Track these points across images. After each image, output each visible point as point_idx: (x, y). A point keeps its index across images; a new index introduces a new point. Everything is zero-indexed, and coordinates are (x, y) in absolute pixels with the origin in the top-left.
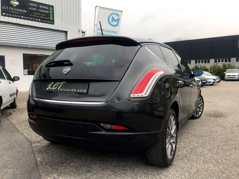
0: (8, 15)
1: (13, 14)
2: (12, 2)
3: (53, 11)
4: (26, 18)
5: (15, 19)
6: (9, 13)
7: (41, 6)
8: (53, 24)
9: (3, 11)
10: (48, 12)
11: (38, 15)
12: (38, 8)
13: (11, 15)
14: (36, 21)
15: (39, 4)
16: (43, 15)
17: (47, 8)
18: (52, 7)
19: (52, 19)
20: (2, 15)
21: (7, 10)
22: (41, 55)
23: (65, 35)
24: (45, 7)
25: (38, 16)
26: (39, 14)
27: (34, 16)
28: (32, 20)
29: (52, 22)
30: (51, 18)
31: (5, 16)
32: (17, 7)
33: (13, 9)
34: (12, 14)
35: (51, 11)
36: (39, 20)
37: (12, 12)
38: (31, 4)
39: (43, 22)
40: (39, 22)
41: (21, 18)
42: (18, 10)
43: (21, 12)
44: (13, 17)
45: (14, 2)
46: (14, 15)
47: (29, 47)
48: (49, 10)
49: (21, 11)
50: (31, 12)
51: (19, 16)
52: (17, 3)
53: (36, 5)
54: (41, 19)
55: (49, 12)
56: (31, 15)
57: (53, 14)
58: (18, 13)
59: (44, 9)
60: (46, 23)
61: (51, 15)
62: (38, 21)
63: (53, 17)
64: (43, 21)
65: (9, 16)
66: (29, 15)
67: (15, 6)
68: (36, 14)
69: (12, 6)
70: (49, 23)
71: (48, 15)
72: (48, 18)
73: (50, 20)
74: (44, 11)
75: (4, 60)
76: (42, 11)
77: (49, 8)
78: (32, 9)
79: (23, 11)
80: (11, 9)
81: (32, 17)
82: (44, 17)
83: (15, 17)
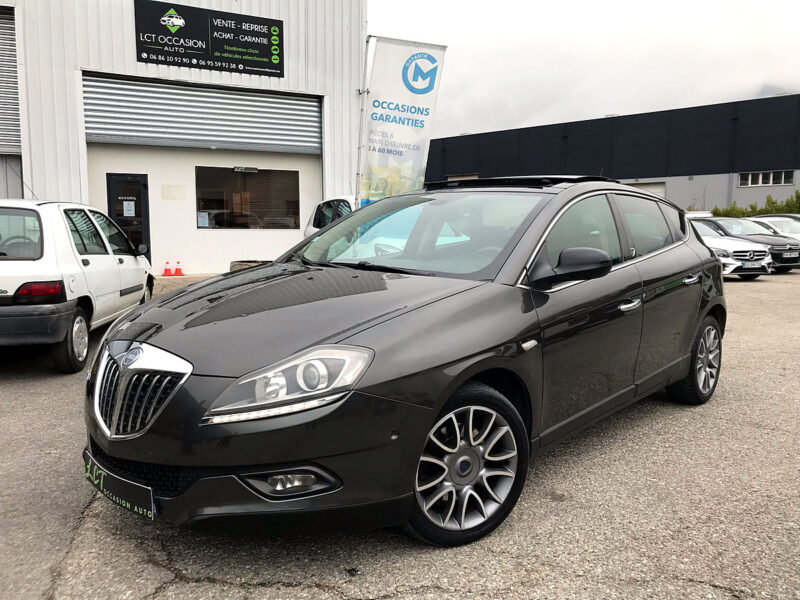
0: (155, 57)
1: (169, 54)
2: (166, 18)
3: (281, 36)
4: (203, 63)
5: (173, 68)
6: (157, 52)
7: (245, 26)
8: (281, 75)
9: (141, 47)
10: (265, 41)
11: (239, 53)
12: (238, 31)
13: (163, 58)
14: (231, 70)
15: (239, 19)
16: (251, 51)
17: (265, 30)
18: (279, 24)
19: (276, 62)
20: (140, 59)
21: (152, 43)
22: (246, 168)
23: (316, 109)
24: (257, 28)
25: (237, 56)
26: (240, 50)
27: (226, 55)
28: (221, 69)
29: (278, 71)
30: (274, 57)
31: (147, 61)
32: (181, 33)
34: (165, 54)
35: (276, 38)
36: (241, 67)
37: (166, 48)
38: (218, 22)
39: (251, 72)
40: (241, 72)
41: (190, 65)
42: (182, 41)
43: (191, 48)
44: (169, 64)
45: (172, 20)
46: (169, 59)
47: (213, 147)
48: (269, 36)
49: (191, 43)
50: (219, 44)
51: (184, 60)
52: (180, 22)
53: (232, 24)
54: (246, 63)
55: (269, 41)
56: (217, 54)
57: (281, 45)
58: (181, 50)
59: (253, 33)
60: (260, 73)
61: (276, 50)
62: (237, 70)
63: (281, 55)
64: (251, 68)
65: (157, 62)
66: (212, 56)
67: (173, 30)
68: (232, 49)
69: (165, 31)
70: (269, 74)
71: (265, 50)
72: (265, 60)
73: (270, 65)
74: (255, 40)
75: (146, 186)
76: (248, 39)
77: (269, 30)
78: (221, 35)
79: (195, 44)
80: (162, 39)
81: (221, 59)
82: (255, 58)
83: (173, 64)
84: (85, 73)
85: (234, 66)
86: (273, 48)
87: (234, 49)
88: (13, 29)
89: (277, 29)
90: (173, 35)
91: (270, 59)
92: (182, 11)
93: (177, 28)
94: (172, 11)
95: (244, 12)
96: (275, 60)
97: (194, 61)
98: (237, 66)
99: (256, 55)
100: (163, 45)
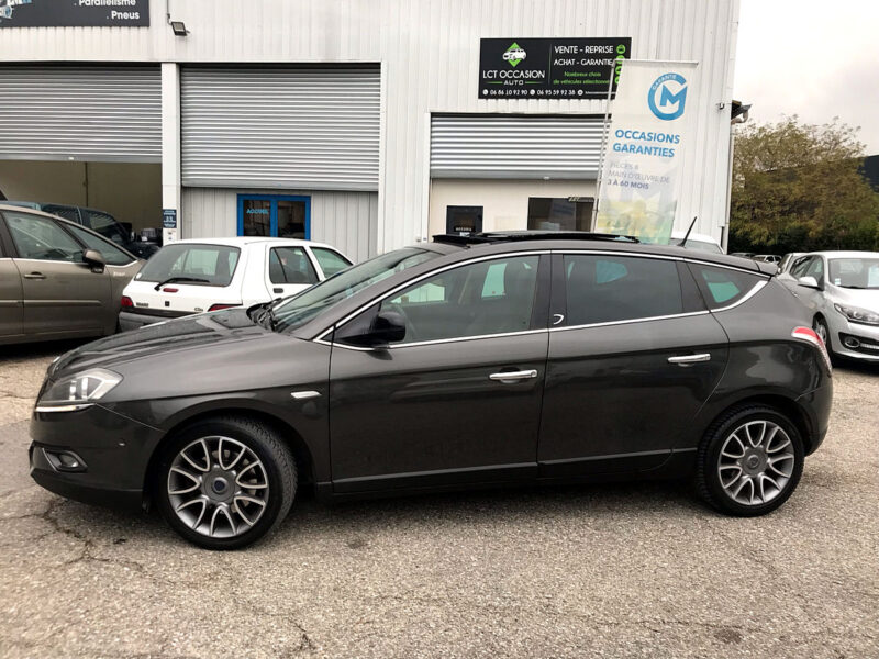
0: (495, 93)
1: (509, 87)
2: (508, 54)
3: (627, 54)
4: (542, 93)
5: (512, 101)
6: (497, 88)
7: (588, 49)
9: (483, 84)
10: (608, 62)
11: (579, 78)
12: (581, 56)
13: (502, 93)
14: (569, 97)
15: (582, 42)
16: (593, 74)
17: (610, 50)
18: (627, 42)
20: (481, 96)
21: (493, 79)
22: (582, 198)
24: (600, 49)
25: (577, 82)
26: (581, 75)
27: (564, 82)
28: (559, 97)
31: (488, 97)
32: (522, 65)
33: (510, 74)
34: (505, 88)
36: (580, 92)
37: (506, 83)
38: (560, 49)
39: (590, 97)
40: (580, 98)
41: (528, 97)
42: (522, 73)
43: (531, 79)
44: (508, 97)
45: (514, 54)
46: (509, 92)
47: (546, 178)
48: (613, 56)
49: (530, 74)
50: (558, 72)
51: (523, 92)
52: (521, 55)
53: (574, 49)
54: (585, 88)
55: (613, 61)
56: (556, 82)
58: (521, 83)
59: (597, 56)
60: (601, 97)
62: (576, 97)
64: (592, 92)
65: (497, 97)
66: (551, 84)
67: (514, 64)
68: (573, 75)
69: (507, 66)
72: (607, 82)
74: (598, 62)
75: (481, 218)
76: (591, 62)
77: (614, 49)
78: (562, 62)
79: (535, 74)
80: (503, 74)
81: (560, 87)
82: (597, 82)
83: (513, 97)
84: (433, 115)
85: (572, 92)
87: (574, 74)
88: (379, 81)
89: (624, 48)
90: (514, 69)
92: (523, 43)
93: (517, 61)
94: (515, 46)
95: (589, 35)
97: (533, 92)
98: (576, 92)
99: (598, 78)
100: (504, 80)
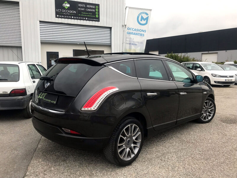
0: (61, 16)
2: (64, 4)
3: (99, 9)
4: (75, 18)
5: (66, 19)
6: (61, 15)
7: (88, 6)
8: (99, 21)
9: (57, 13)
11: (86, 14)
12: (86, 8)
13: (63, 17)
14: (84, 20)
15: (86, 4)
17: (94, 7)
18: (98, 5)
20: (56, 17)
21: (60, 12)
22: (88, 50)
24: (91, 6)
26: (87, 13)
28: (80, 19)
29: (98, 20)
30: (97, 15)
31: (59, 17)
32: (69, 9)
33: (65, 11)
34: (64, 15)
35: (97, 9)
36: (87, 19)
37: (64, 14)
38: (80, 5)
39: (90, 20)
40: (86, 20)
41: (71, 19)
42: (69, 11)
43: (72, 13)
45: (66, 5)
46: (65, 17)
47: (78, 43)
48: (95, 9)
49: (72, 12)
50: (80, 12)
51: (70, 17)
52: (68, 5)
53: (84, 5)
54: (88, 17)
55: (95, 10)
56: (80, 15)
57: (99, 12)
58: (69, 14)
59: (90, 8)
60: (92, 21)
61: (97, 13)
62: (85, 20)
63: (99, 15)
65: (62, 18)
67: (66, 8)
68: (84, 13)
69: (64, 8)
70: (95, 21)
71: (94, 13)
72: (94, 16)
73: (96, 18)
74: (91, 10)
75: (58, 55)
76: (89, 10)
78: (81, 9)
79: (73, 12)
80: (63, 11)
81: (81, 16)
82: (91, 16)
83: (66, 18)
84: (40, 22)
86: (96, 12)
89: (98, 7)
90: (66, 9)
91: (95, 16)
92: (69, 2)
93: (67, 7)
94: (66, 2)
95: (88, 2)
96: (97, 16)
97: (73, 17)
98: (85, 18)
99: (91, 15)
100: (63, 13)
